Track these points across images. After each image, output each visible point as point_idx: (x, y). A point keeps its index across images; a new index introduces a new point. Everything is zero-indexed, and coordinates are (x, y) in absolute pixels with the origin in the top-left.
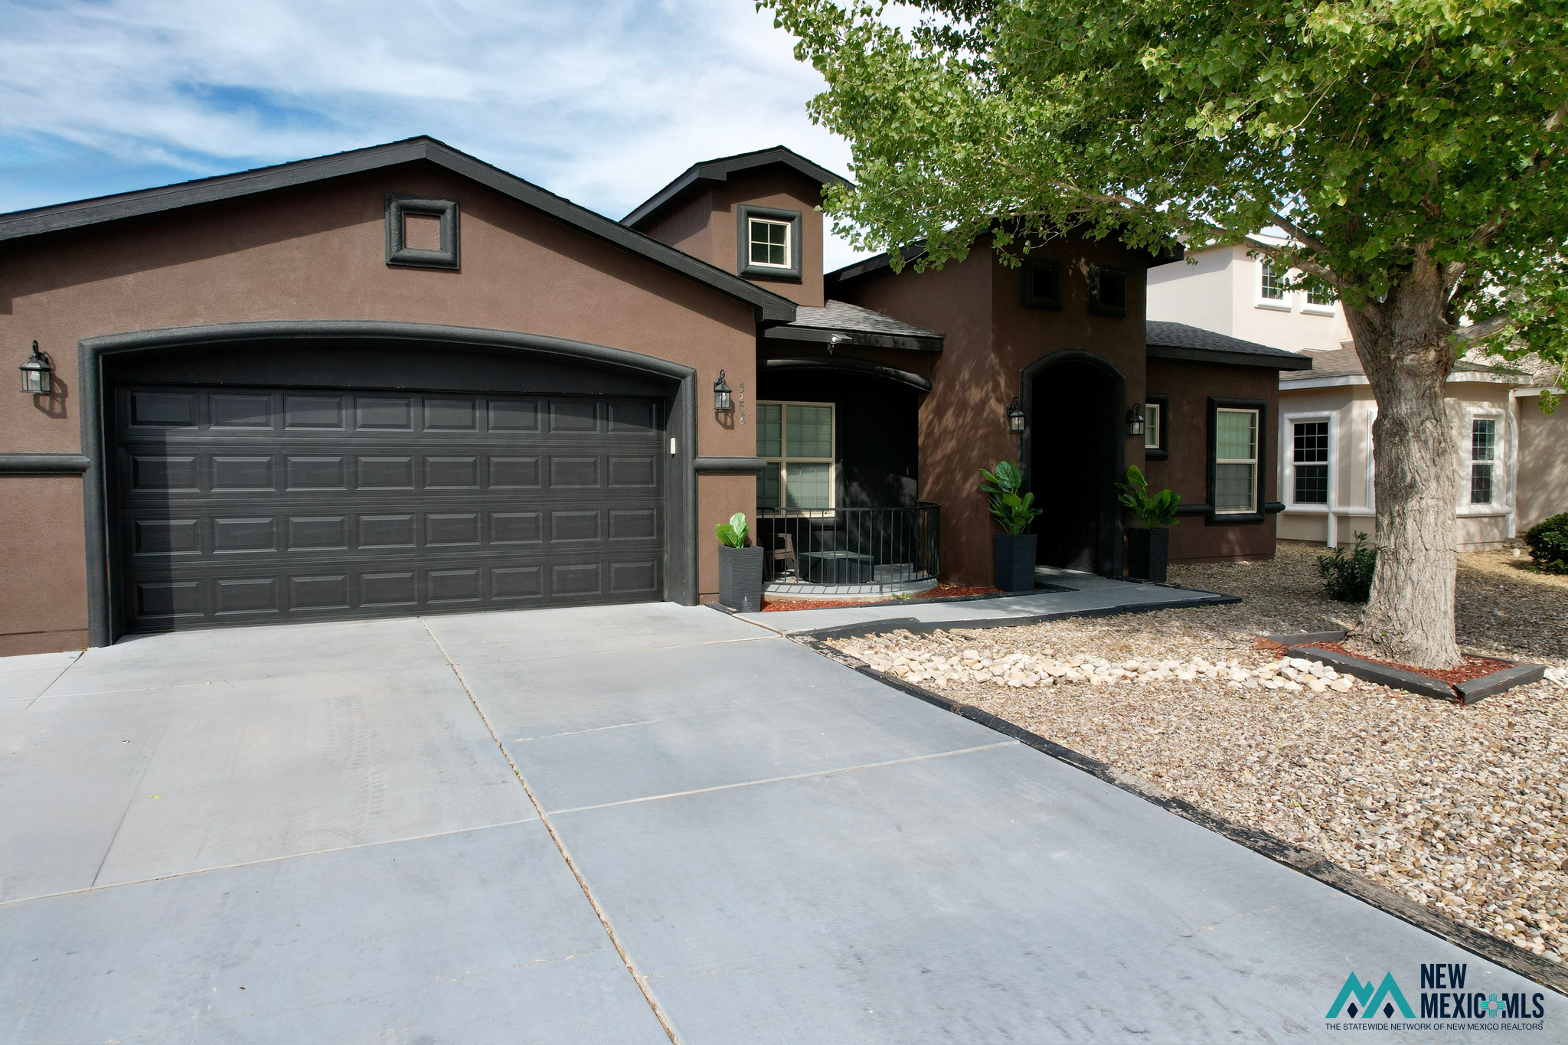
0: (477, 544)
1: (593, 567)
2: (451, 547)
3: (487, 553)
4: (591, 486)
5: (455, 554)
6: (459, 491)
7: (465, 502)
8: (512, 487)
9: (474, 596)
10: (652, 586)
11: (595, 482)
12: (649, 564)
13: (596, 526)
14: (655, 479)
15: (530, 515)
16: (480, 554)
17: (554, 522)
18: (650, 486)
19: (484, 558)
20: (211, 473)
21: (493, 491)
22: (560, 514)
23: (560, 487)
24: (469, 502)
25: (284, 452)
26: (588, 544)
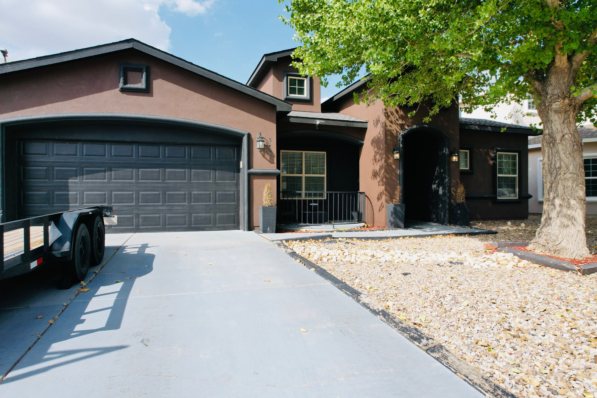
0: (160, 204)
1: (209, 215)
2: (149, 205)
3: (164, 208)
4: (209, 181)
5: (150, 208)
6: (153, 182)
7: (155, 187)
8: (175, 181)
9: (158, 225)
10: (234, 223)
11: (210, 179)
12: (233, 214)
13: (210, 198)
14: (236, 179)
15: (182, 192)
16: (161, 208)
17: (192, 196)
18: (234, 181)
19: (162, 210)
20: (53, 174)
21: (167, 183)
22: (195, 192)
23: (195, 181)
24: (157, 187)
25: (83, 166)
26: (206, 205)
